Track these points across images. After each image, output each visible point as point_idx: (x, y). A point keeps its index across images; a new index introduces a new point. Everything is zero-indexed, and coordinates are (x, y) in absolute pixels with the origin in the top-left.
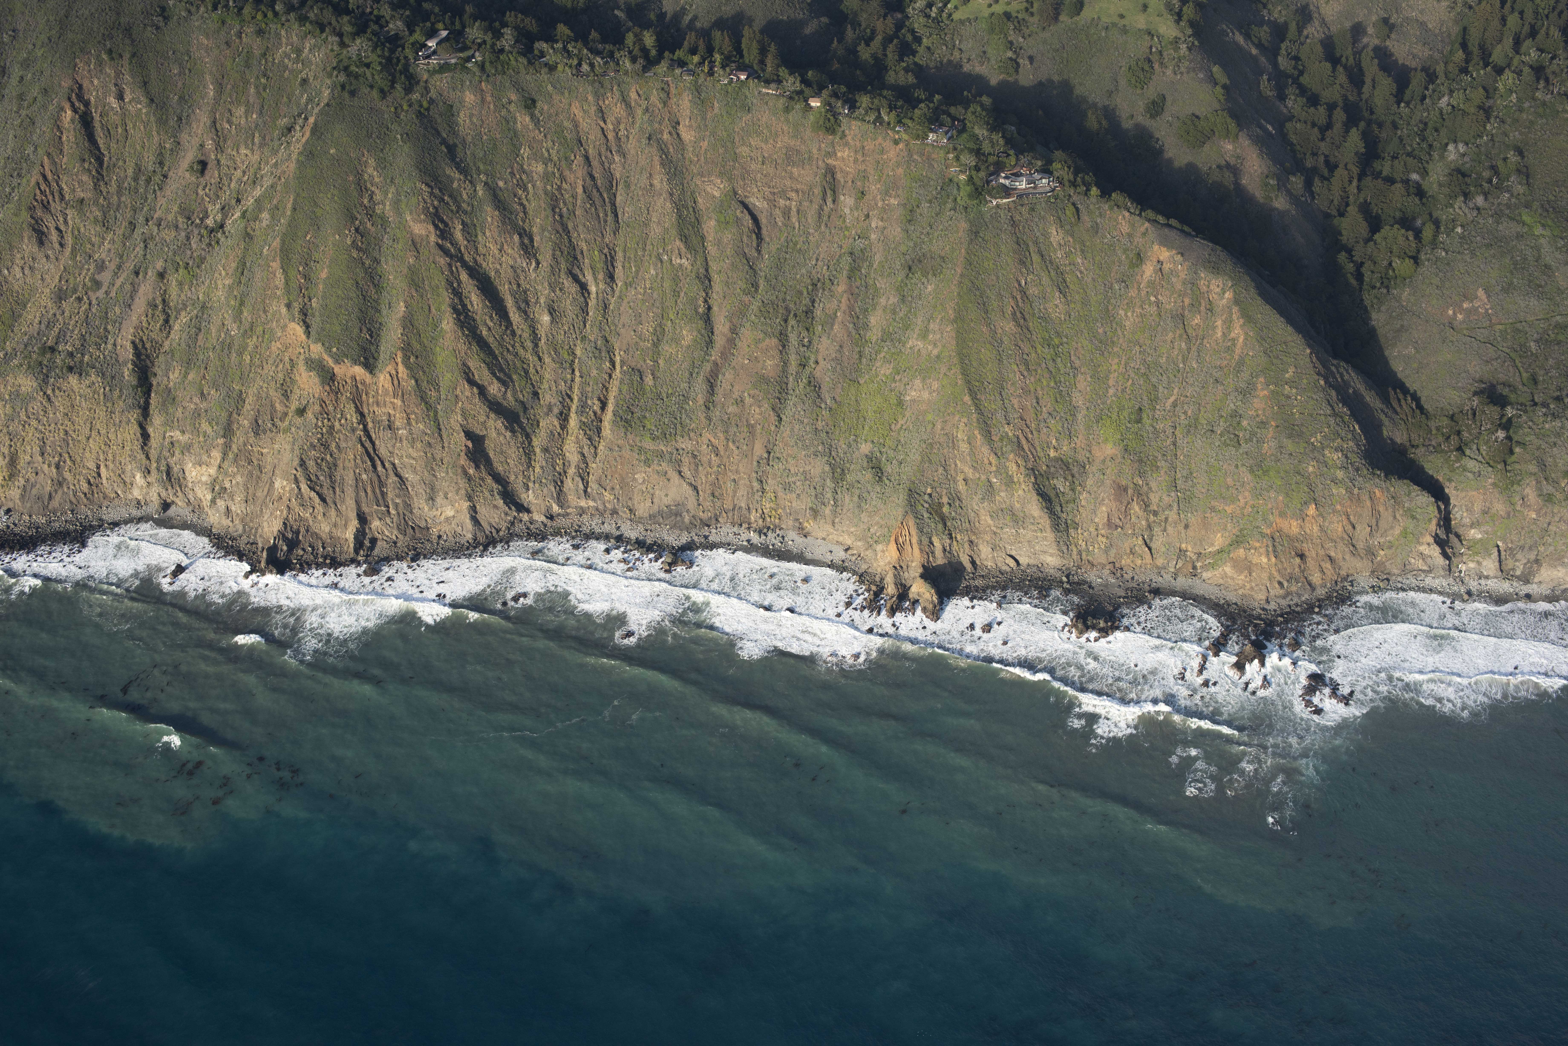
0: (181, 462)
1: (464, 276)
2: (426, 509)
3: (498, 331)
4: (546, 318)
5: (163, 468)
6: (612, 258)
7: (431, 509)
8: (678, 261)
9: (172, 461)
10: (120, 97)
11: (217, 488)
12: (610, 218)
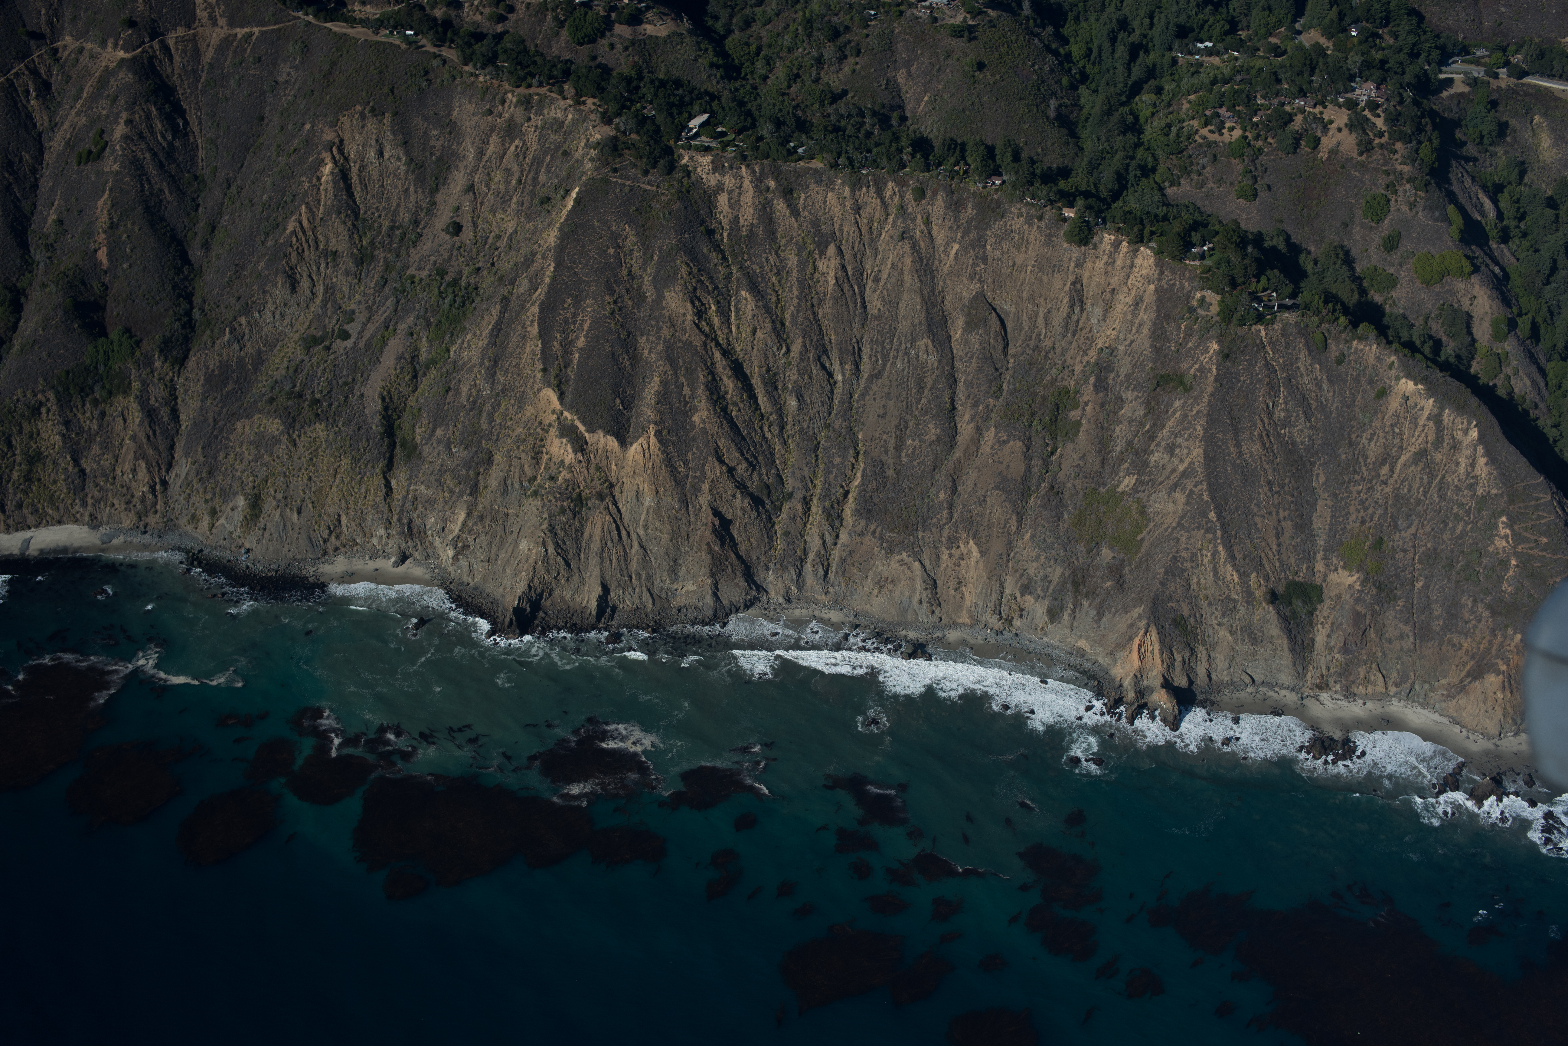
0: (422, 517)
1: (717, 355)
2: (668, 581)
3: (746, 412)
4: (793, 403)
5: (405, 521)
6: (860, 349)
7: (672, 582)
8: (925, 357)
9: (414, 515)
10: (381, 154)
11: (460, 544)
12: (859, 310)
